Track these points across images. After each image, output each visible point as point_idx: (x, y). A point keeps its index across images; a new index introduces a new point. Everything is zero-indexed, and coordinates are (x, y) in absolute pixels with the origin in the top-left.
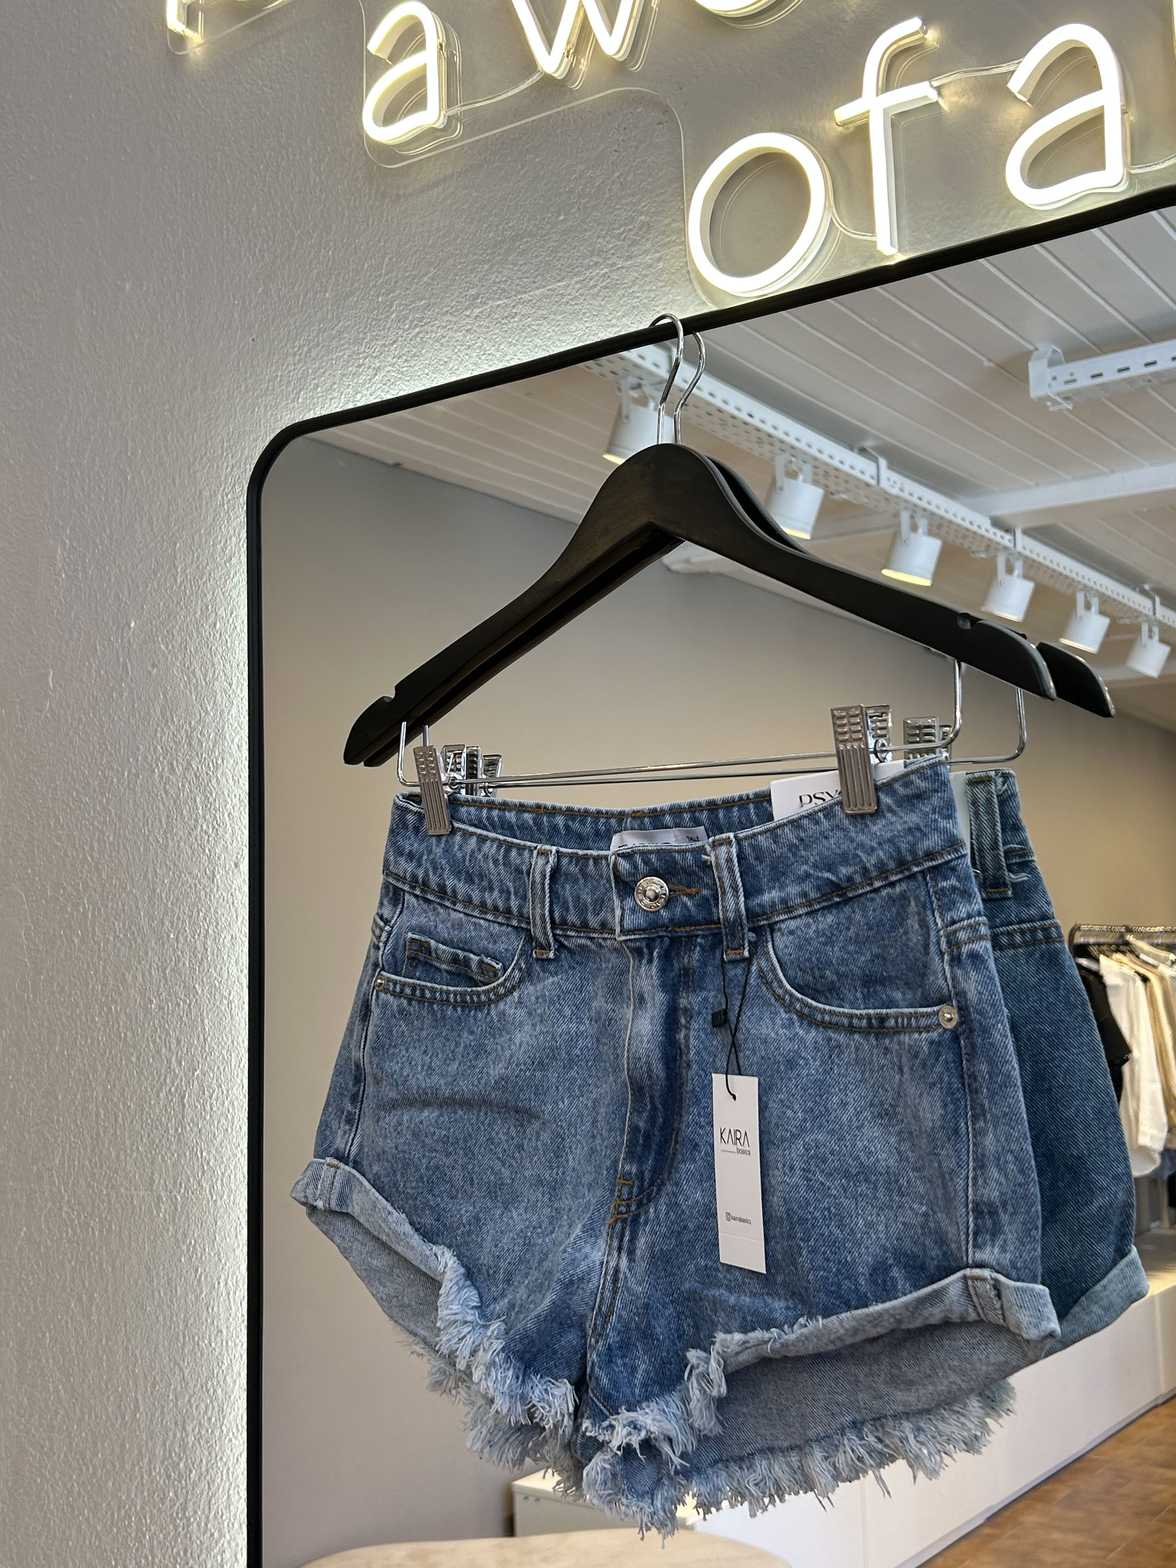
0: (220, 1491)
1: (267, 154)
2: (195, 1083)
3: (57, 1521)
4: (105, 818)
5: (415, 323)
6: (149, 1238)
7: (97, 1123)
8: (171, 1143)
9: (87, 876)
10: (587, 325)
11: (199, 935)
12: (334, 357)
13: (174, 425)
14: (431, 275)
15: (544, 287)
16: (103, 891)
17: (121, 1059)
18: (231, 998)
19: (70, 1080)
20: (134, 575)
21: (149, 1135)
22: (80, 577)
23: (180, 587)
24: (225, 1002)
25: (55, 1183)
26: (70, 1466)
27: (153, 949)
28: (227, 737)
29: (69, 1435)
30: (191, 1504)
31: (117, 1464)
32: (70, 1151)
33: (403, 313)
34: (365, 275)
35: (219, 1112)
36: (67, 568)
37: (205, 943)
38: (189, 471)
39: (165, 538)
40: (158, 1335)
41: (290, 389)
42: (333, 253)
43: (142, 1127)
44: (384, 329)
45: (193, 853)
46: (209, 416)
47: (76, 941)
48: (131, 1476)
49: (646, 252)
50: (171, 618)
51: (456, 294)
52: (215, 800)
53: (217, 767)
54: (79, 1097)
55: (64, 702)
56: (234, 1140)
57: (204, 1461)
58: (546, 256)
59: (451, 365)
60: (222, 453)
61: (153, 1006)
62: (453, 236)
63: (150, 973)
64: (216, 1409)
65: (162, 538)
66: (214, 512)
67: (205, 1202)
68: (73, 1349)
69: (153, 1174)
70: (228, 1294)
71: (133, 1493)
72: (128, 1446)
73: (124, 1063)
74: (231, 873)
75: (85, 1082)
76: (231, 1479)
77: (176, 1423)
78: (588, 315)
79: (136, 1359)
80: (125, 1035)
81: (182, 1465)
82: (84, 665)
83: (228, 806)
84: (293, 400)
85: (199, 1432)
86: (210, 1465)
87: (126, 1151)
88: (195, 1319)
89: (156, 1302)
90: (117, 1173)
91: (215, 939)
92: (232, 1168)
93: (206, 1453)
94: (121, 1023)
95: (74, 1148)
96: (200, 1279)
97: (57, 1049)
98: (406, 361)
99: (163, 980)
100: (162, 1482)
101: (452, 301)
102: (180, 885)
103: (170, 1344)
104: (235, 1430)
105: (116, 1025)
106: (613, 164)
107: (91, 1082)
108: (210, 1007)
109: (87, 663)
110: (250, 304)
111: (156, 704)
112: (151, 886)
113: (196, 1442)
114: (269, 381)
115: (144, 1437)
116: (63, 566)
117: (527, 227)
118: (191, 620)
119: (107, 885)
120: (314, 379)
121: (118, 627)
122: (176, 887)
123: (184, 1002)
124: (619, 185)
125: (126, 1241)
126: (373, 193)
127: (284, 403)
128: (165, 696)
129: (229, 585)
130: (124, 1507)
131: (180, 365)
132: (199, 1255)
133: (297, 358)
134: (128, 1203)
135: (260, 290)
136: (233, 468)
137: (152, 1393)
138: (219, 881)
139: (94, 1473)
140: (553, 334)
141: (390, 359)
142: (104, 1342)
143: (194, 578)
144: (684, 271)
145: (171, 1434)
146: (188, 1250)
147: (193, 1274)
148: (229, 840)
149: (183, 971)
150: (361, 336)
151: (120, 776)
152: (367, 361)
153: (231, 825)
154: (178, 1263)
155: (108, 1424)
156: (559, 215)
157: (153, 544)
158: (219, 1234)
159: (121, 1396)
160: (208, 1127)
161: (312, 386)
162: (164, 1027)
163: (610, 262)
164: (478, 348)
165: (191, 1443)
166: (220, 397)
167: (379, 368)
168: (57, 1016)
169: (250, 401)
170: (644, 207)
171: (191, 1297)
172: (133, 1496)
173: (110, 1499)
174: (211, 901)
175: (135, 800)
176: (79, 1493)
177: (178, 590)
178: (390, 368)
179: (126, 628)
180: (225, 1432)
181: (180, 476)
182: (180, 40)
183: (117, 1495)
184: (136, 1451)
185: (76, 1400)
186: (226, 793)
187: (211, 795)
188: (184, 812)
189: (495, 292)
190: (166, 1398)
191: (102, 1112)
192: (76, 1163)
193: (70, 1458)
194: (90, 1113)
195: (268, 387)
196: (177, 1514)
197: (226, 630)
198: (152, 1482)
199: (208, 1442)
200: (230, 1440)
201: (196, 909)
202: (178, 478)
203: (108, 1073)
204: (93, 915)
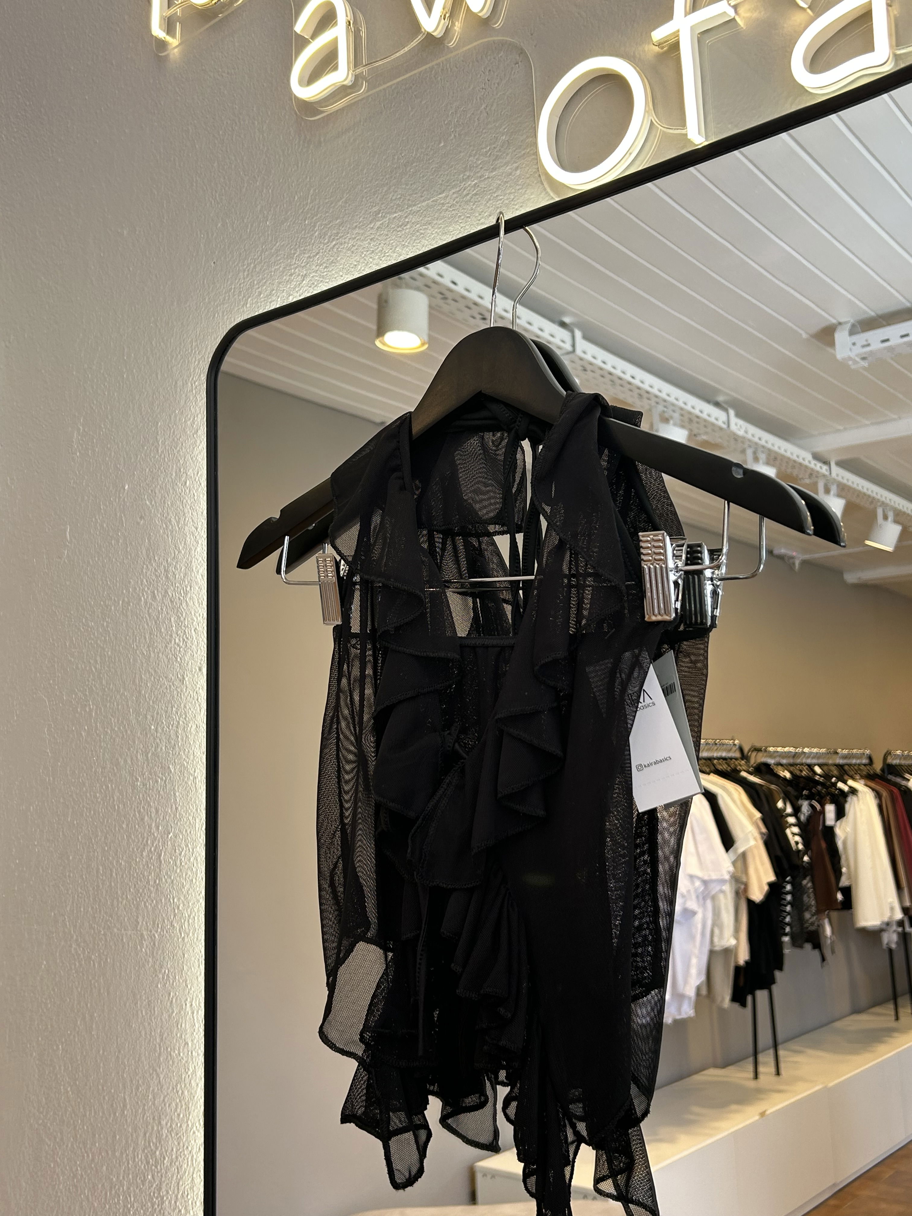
0: (186, 1175)
1: (225, 123)
2: (169, 843)
3: (65, 1198)
4: (105, 638)
5: (332, 237)
6: (135, 969)
7: (97, 877)
8: (151, 893)
9: (92, 684)
10: (462, 225)
11: (172, 726)
12: (273, 269)
13: (157, 333)
14: (344, 199)
15: (429, 199)
16: (103, 695)
17: (115, 825)
18: (196, 774)
19: (79, 844)
20: (128, 449)
21: (135, 885)
22: (90, 454)
23: (161, 455)
24: (191, 778)
25: (66, 925)
26: (75, 1154)
27: (139, 738)
28: (194, 569)
29: (75, 1127)
30: (164, 1185)
31: (110, 1152)
32: (78, 899)
33: (324, 231)
34: (296, 205)
35: (186, 866)
36: (80, 448)
37: (177, 732)
38: (168, 366)
39: (150, 419)
40: (141, 1047)
41: (240, 297)
42: (272, 191)
43: (130, 880)
44: (309, 245)
45: (169, 661)
46: (182, 323)
47: (83, 734)
48: (120, 1162)
49: (507, 164)
50: (154, 480)
51: (363, 212)
52: (185, 619)
53: (186, 593)
54: (84, 857)
55: (77, 551)
56: (198, 889)
57: (174, 1150)
58: (430, 175)
59: (359, 267)
60: (192, 351)
61: (139, 784)
62: (360, 168)
63: (137, 757)
64: (184, 1107)
65: (148, 419)
66: (186, 396)
67: (176, 939)
68: (79, 1058)
69: (138, 917)
70: (193, 1013)
71: (122, 1175)
72: (118, 1137)
73: (117, 829)
74: (196, 676)
75: (89, 845)
76: (195, 1165)
77: (154, 1119)
78: (462, 217)
79: (125, 1066)
80: (118, 807)
81: (158, 1153)
82: (92, 521)
83: (195, 623)
84: (243, 306)
85: (171, 1126)
86: (178, 1153)
87: (118, 899)
88: (168, 1035)
89: (139, 1020)
90: (111, 916)
91: (184, 729)
92: (196, 911)
93: (176, 1143)
94: (115, 798)
95: (81, 898)
96: (172, 1001)
97: (69, 820)
98: (326, 267)
99: (146, 762)
100: (143, 1167)
101: (360, 218)
102: (158, 687)
103: (149, 1054)
104: (197, 1124)
105: (112, 799)
106: (480, 98)
107: (93, 845)
108: (180, 783)
109: (94, 519)
110: (212, 235)
111: (143, 546)
112: (138, 689)
113: (169, 1134)
114: (225, 293)
115: (130, 1130)
116: (78, 447)
117: (416, 154)
118: (168, 481)
119: (106, 689)
120: (259, 288)
121: (116, 490)
122: (156, 689)
123: (162, 779)
124: (485, 114)
125: (118, 972)
126: (301, 142)
127: (236, 309)
128: (149, 541)
129: (196, 452)
130: (115, 1187)
131: (162, 288)
132: (171, 981)
133: (245, 274)
134: (120, 941)
135: (219, 225)
136: (199, 362)
137: (136, 1094)
138: (188, 683)
139: (93, 1160)
140: (436, 235)
141: (314, 267)
142: (101, 1052)
143: (171, 448)
144: (537, 175)
145: (150, 1127)
146: (163, 978)
147: (167, 998)
148: (195, 649)
149: (160, 755)
150: (292, 252)
151: (117, 604)
152: (297, 270)
153: (196, 638)
154: (156, 989)
155: (104, 1119)
156: (440, 143)
157: (141, 424)
158: (186, 965)
159: (113, 1096)
160: (178, 879)
161: (256, 294)
162: (147, 799)
163: (479, 175)
164: (379, 252)
165: (165, 1135)
166: (190, 309)
167: (306, 274)
168: (70, 793)
169: (212, 309)
170: (505, 129)
171: (165, 1015)
172: (121, 1178)
173: (104, 1181)
174: (181, 698)
175: (127, 622)
176: (82, 1176)
177: (159, 459)
178: (314, 274)
179: (122, 491)
180: (190, 1126)
181: (161, 371)
182: (162, 45)
183: (109, 1178)
184: (124, 1141)
185: (81, 1099)
186: (193, 614)
187: (182, 615)
188: (163, 630)
189: (392, 207)
190: (146, 1098)
191: (101, 868)
192: (82, 909)
193: (75, 1146)
194: (92, 869)
195: (225, 297)
196: (154, 1193)
197: (193, 487)
198: (136, 1167)
199: (177, 1134)
200: (194, 1133)
201: (170, 706)
202: (160, 373)
203: (106, 838)
204: (96, 713)
